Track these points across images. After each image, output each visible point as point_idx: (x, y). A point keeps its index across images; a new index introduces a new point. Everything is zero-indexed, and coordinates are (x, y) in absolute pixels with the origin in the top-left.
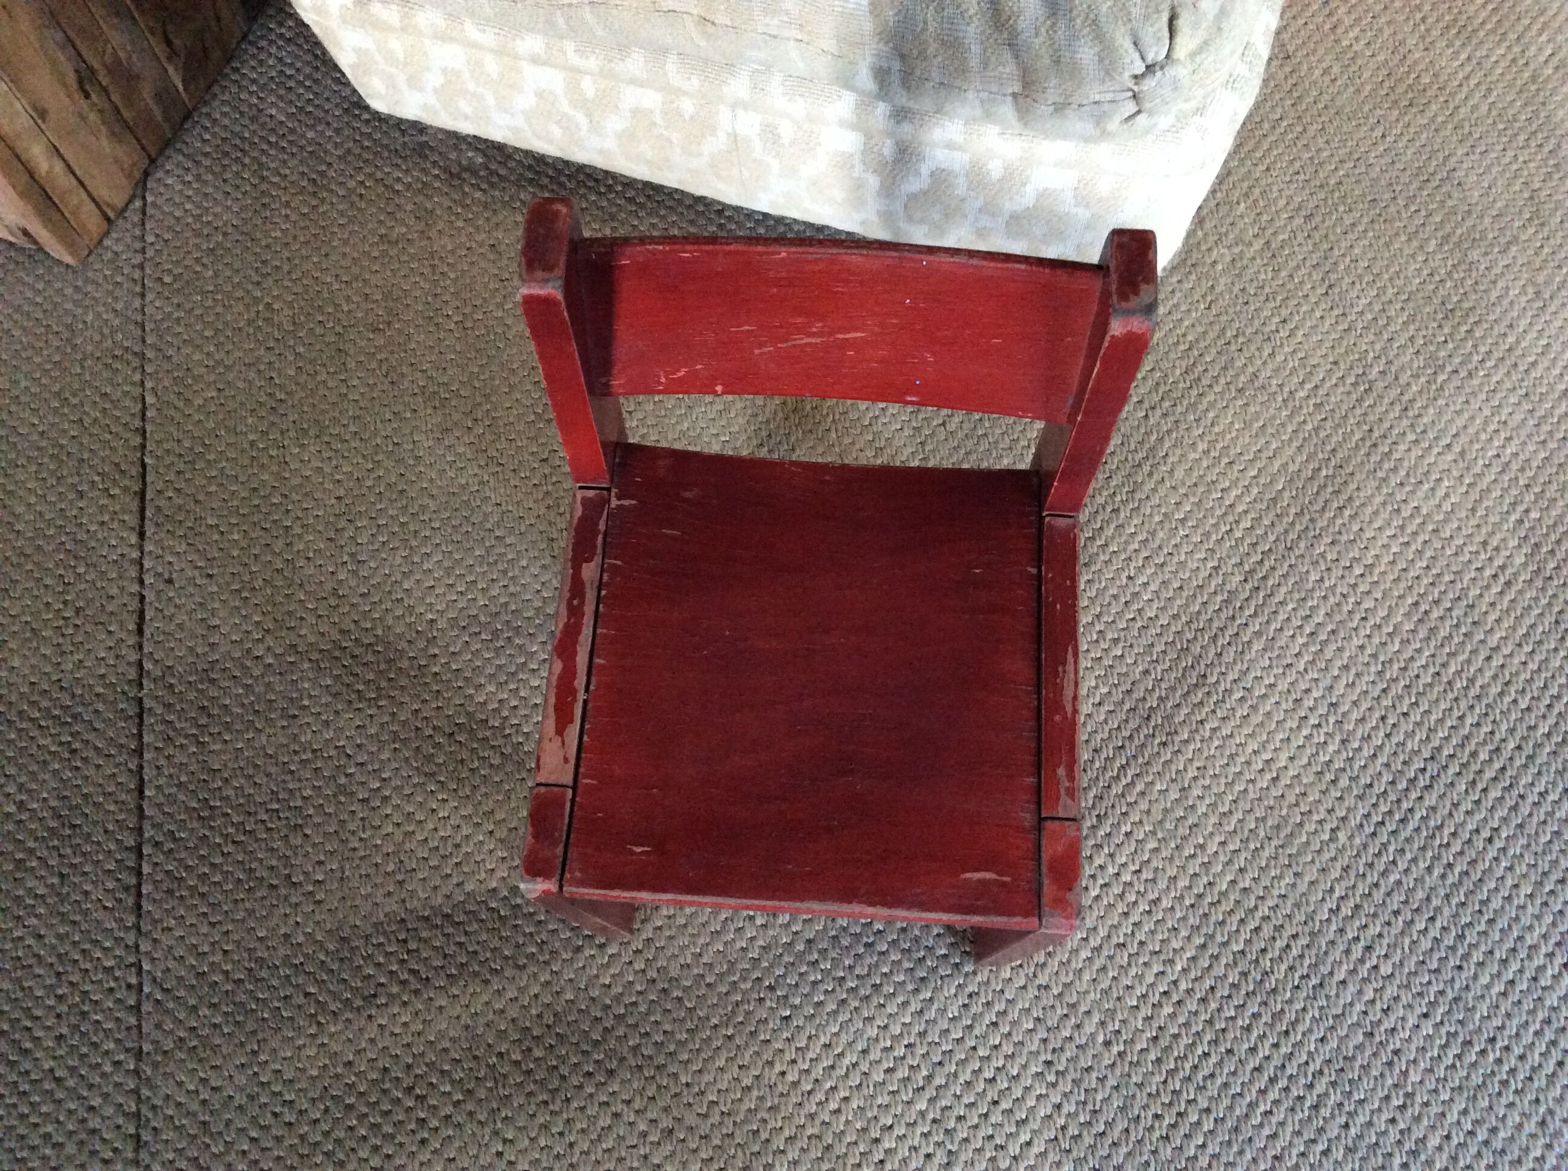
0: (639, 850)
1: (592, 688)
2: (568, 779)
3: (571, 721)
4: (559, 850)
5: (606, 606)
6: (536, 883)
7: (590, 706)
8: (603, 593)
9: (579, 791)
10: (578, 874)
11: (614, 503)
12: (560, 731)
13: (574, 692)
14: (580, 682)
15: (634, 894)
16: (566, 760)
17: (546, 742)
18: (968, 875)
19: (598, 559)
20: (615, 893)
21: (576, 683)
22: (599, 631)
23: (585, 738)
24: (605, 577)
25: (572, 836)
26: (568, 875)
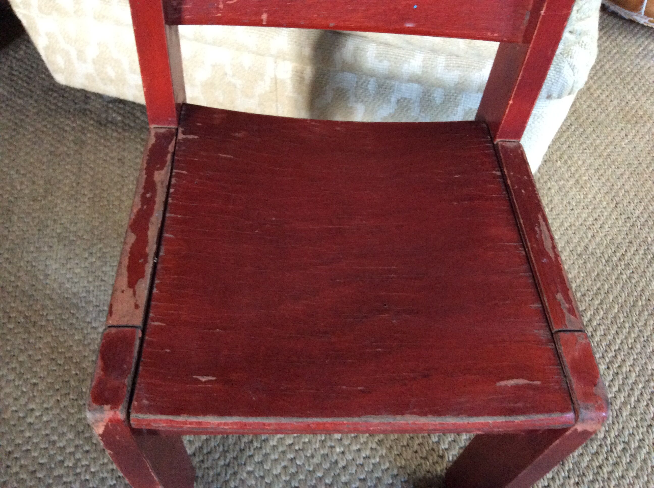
0: (204, 379)
1: (161, 254)
2: (138, 321)
3: (143, 277)
4: (128, 381)
5: (173, 198)
6: (102, 412)
7: (159, 267)
8: (172, 190)
9: (148, 331)
10: (145, 402)
11: (181, 136)
12: (132, 284)
13: (145, 256)
14: (151, 248)
15: (201, 419)
16: (137, 306)
17: (119, 293)
18: (503, 383)
19: (167, 168)
20: (181, 419)
21: (147, 250)
22: (168, 215)
23: (155, 291)
24: (173, 181)
25: (141, 368)
26: (135, 403)
